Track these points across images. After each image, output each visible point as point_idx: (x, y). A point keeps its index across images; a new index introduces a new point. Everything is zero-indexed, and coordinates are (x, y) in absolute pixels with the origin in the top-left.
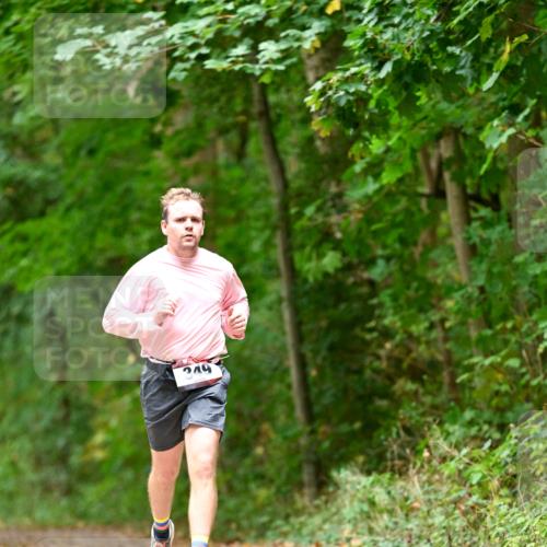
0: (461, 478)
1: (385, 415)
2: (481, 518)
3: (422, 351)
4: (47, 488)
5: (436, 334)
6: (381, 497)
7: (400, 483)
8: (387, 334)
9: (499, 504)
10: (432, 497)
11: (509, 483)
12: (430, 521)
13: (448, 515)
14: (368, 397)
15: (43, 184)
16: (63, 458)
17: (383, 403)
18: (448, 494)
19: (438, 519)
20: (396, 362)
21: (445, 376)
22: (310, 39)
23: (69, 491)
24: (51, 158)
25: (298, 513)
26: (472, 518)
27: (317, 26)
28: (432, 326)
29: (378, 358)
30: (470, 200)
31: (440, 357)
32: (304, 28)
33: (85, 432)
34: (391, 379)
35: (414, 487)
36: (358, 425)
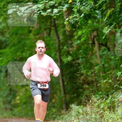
0: (99, 107)
1: (81, 93)
2: (103, 116)
3: (90, 78)
4: (6, 109)
5: (93, 74)
6: (81, 111)
7: (85, 108)
8: (82, 75)
9: (107, 112)
10: (92, 111)
11: (109, 108)
12: (92, 116)
13: (96, 115)
14: (78, 89)
15: (5, 41)
16: (10, 102)
17: (81, 90)
18: (96, 110)
19: (93, 116)
20: (84, 81)
21: (95, 84)
22: (65, 8)
23: (11, 110)
24: (7, 35)
25: (62, 114)
26: (101, 116)
27: (66, 6)
28: (92, 73)
29: (80, 80)
30: (100, 45)
31: (94, 80)
32: (63, 6)
33: (15, 96)
34: (83, 85)
35: (88, 109)
36: (76, 95)
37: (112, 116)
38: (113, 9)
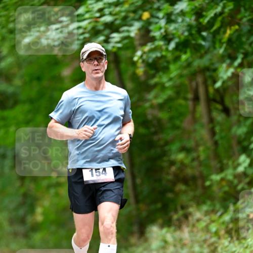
0: (207, 229)
2: (216, 248)
8: (172, 163)
10: (194, 238)
11: (229, 232)
12: (192, 250)
13: (201, 246)
14: (163, 192)
16: (23, 221)
17: (170, 195)
18: (201, 237)
19: (197, 249)
24: (17, 82)
27: (137, 25)
28: (193, 160)
29: (168, 174)
30: (210, 101)
31: (197, 173)
32: (131, 25)
34: (174, 183)
35: (186, 234)
36: (159, 205)
37: (234, 249)
38: (237, 27)
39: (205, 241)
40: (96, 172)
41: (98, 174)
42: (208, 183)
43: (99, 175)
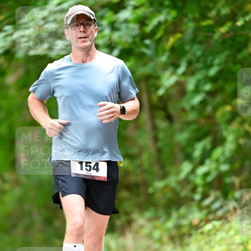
39: (148, 247)
40: (86, 166)
41: (88, 168)
42: (151, 190)
43: (90, 170)
